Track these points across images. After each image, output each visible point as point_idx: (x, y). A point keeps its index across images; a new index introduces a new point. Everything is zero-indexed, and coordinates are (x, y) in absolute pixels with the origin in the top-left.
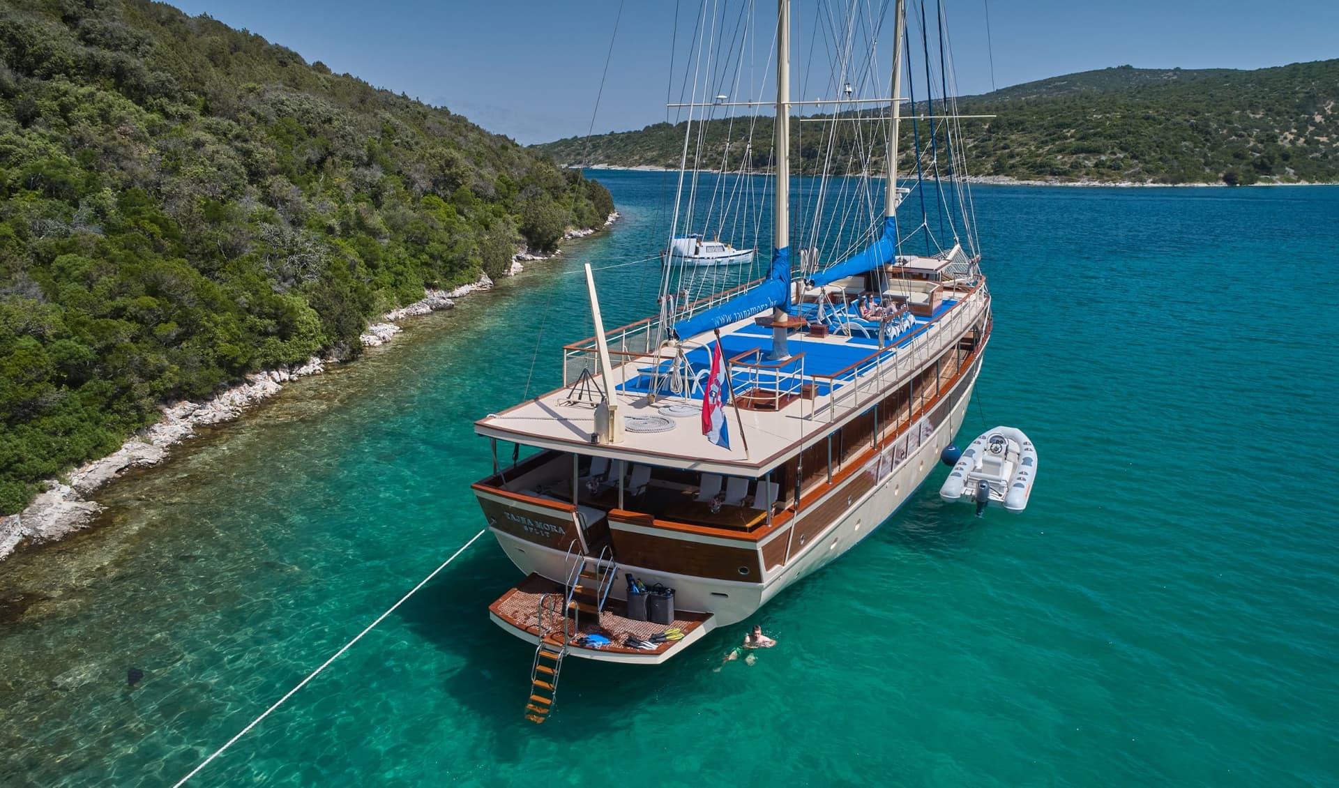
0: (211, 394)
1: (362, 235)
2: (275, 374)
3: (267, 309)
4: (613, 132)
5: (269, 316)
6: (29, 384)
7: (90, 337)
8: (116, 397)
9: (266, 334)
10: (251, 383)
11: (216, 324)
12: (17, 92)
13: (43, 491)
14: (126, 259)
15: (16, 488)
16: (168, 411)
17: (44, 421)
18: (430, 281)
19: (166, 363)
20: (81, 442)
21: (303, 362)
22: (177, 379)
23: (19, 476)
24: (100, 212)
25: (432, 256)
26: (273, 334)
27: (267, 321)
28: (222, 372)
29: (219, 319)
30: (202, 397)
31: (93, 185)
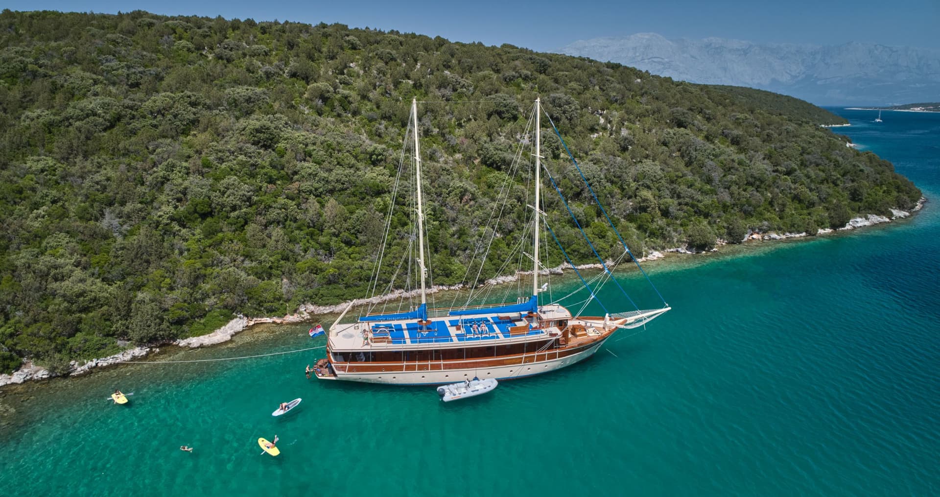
2: (441, 287)
3: (441, 268)
9: (439, 275)
20: (361, 294)
21: (452, 286)
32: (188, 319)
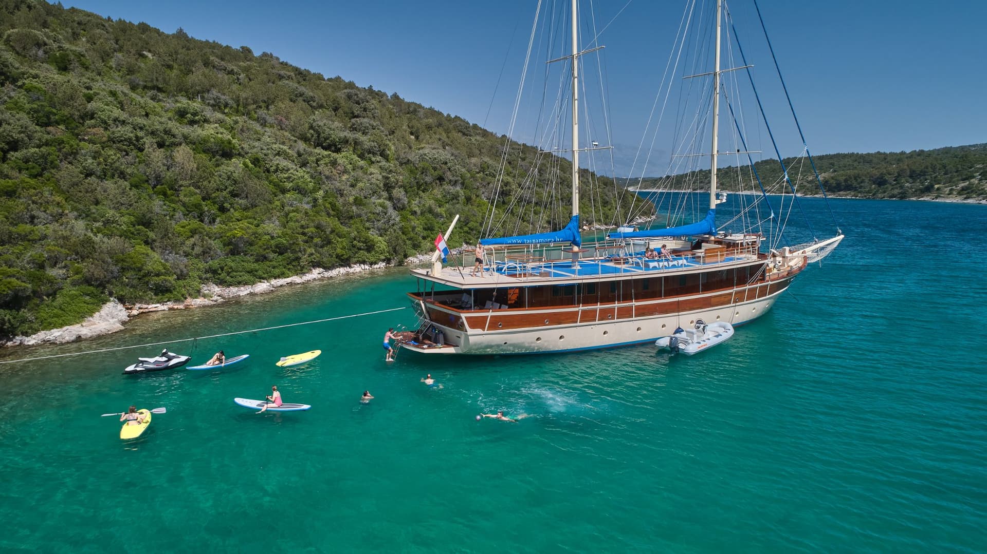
0: (330, 267)
1: (430, 216)
2: (362, 265)
3: (362, 239)
4: (730, 166)
5: (363, 242)
6: (265, 249)
7: (288, 239)
8: (294, 260)
9: (360, 249)
10: (350, 267)
11: (338, 242)
12: (303, 154)
13: (261, 282)
14: (314, 216)
15: (252, 279)
16: (314, 270)
17: (268, 262)
18: (468, 241)
19: (314, 252)
20: (277, 271)
21: (376, 263)
22: (317, 259)
23: (255, 276)
24: (315, 200)
25: (470, 228)
26: (363, 250)
27: (361, 244)
28: (337, 260)
29: (340, 240)
30: (327, 268)
31: (315, 190)
32: (28, 298)
